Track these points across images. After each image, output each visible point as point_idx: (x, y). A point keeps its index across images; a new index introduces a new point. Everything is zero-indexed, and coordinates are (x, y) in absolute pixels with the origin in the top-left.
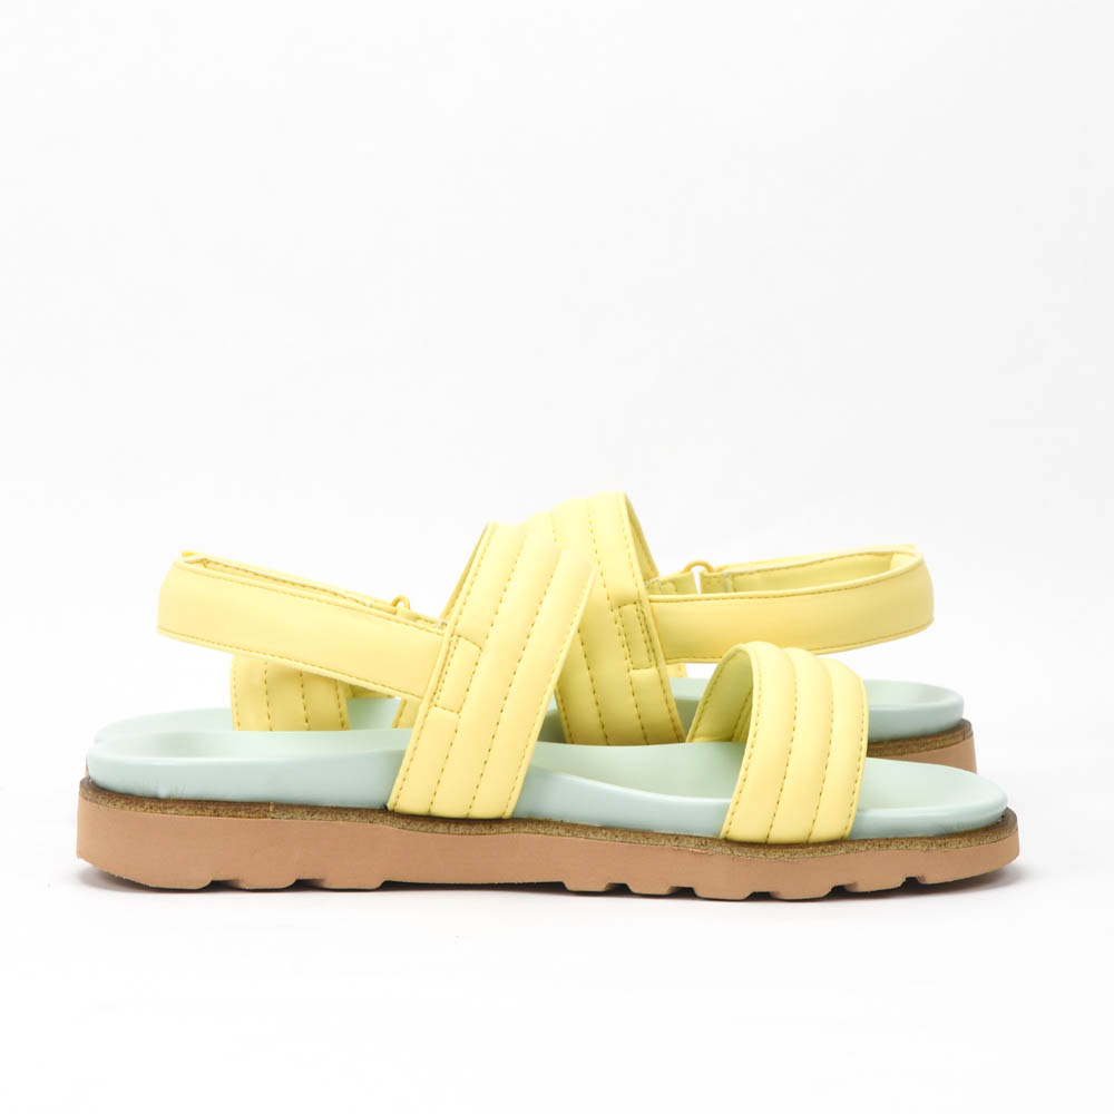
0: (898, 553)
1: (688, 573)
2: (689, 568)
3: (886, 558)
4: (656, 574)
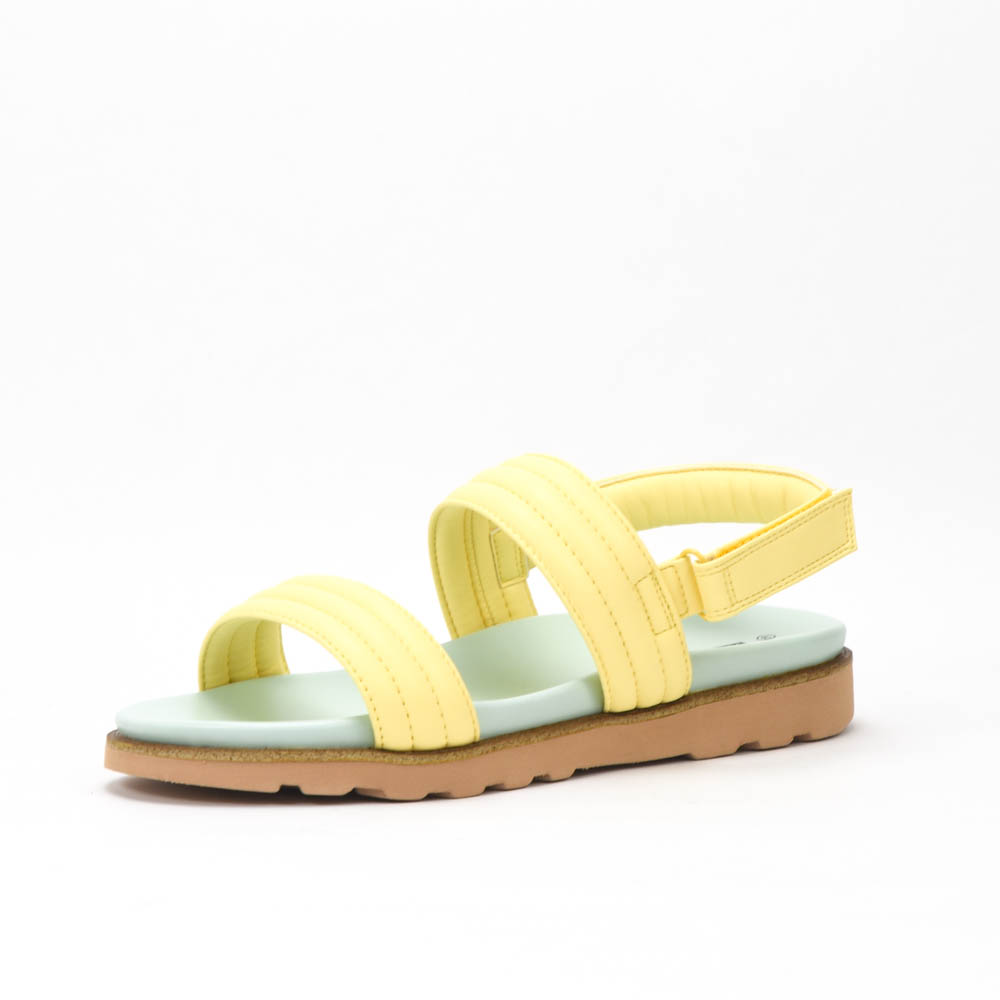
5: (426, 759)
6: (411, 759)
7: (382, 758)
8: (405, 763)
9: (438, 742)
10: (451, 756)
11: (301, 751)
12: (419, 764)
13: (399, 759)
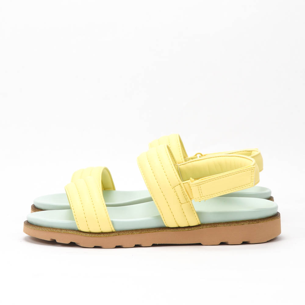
0: (253, 151)
1: (196, 156)
2: (196, 155)
3: (250, 152)
4: (187, 157)
5: (93, 235)
6: (88, 235)
7: (79, 234)
8: (86, 235)
9: (98, 231)
10: (102, 235)
11: (56, 229)
12: (91, 237)
13: (84, 234)
